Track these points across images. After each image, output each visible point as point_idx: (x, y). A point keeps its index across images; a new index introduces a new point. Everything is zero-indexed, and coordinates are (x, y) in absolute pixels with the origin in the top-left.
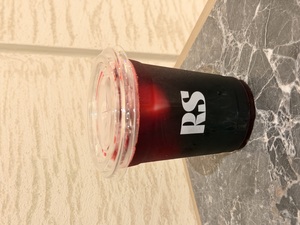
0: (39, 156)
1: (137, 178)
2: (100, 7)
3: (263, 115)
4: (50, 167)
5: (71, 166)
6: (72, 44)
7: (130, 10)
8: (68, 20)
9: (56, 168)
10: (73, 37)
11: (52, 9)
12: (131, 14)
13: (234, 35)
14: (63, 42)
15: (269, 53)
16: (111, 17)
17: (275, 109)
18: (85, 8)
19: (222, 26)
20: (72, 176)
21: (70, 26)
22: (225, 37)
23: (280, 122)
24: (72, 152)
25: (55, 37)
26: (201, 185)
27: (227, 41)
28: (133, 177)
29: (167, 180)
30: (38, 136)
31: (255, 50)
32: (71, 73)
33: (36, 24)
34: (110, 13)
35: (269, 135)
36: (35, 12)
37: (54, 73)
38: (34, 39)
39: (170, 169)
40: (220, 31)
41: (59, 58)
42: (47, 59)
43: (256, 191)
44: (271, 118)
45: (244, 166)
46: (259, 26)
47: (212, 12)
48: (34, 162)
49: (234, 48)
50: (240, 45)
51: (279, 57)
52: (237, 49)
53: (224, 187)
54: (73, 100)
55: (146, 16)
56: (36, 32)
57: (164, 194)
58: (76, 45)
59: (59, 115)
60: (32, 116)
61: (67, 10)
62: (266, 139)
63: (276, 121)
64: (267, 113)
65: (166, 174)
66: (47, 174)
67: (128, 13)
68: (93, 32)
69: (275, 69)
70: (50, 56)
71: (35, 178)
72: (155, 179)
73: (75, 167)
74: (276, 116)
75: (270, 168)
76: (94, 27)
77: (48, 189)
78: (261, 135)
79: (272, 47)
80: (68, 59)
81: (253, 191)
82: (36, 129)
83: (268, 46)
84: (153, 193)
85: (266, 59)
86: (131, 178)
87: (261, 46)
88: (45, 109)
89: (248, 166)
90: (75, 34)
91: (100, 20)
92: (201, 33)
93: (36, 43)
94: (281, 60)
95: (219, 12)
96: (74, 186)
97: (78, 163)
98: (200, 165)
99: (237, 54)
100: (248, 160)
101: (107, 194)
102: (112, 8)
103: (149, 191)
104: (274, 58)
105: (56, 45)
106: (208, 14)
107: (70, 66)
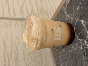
0: (6, 52)
1: (37, 59)
2: (23, 5)
3: (80, 40)
4: (9, 56)
5: (16, 55)
6: (15, 17)
7: (32, 6)
8: (14, 9)
9: (11, 56)
10: (15, 14)
11: (8, 6)
12: (33, 8)
13: (70, 16)
14: (12, 16)
15: (83, 22)
16: (27, 9)
17: (85, 39)
18: (18, 6)
19: (65, 13)
20: (16, 59)
21: (14, 11)
22: (66, 16)
23: (87, 43)
24: (16, 51)
25: (9, 14)
26: (58, 61)
27: (67, 17)
28: (35, 58)
29: (46, 59)
30: (5, 46)
31: (77, 20)
32: (15, 26)
33: (3, 10)
34: (26, 7)
35: (83, 47)
36: (3, 7)
37: (10, 26)
38: (3, 15)
39: (47, 56)
40: (65, 14)
41: (11, 21)
42: (7, 21)
43: (78, 64)
44: (84, 42)
45: (74, 56)
46: (79, 13)
47: (62, 8)
48: (4, 54)
49: (70, 20)
50: (72, 19)
51: (86, 23)
52: (71, 20)
53: (67, 62)
54: (16, 34)
55: (37, 8)
56: (3, 13)
57: (45, 63)
58: (16, 17)
59: (12, 39)
60: (3, 40)
61: (13, 6)
62: (82, 48)
63: (85, 43)
64: (82, 40)
65: (45, 57)
66: (8, 58)
67: (32, 7)
68: (21, 13)
69: (85, 26)
70: (8, 20)
71: (5, 60)
72: (42, 59)
73: (17, 56)
74: (85, 41)
75: (83, 57)
76: (22, 11)
77: (9, 63)
78: (80, 47)
79: (83, 20)
80: (14, 22)
81: (77, 64)
82: (4, 44)
83: (82, 19)
84: (42, 63)
85: (81, 23)
86: (35, 59)
87: (79, 19)
88: (7, 37)
89: (75, 56)
90: (16, 13)
91: (23, 9)
92: (58, 14)
93: (4, 17)
94: (87, 24)
95: (64, 8)
96: (17, 62)
97: (18, 55)
98: (58, 55)
99: (71, 21)
100: (75, 54)
101: (28, 64)
102: (27, 6)
103: (40, 63)
104: (84, 23)
105: (10, 17)
106: (60, 9)
107: (15, 24)
